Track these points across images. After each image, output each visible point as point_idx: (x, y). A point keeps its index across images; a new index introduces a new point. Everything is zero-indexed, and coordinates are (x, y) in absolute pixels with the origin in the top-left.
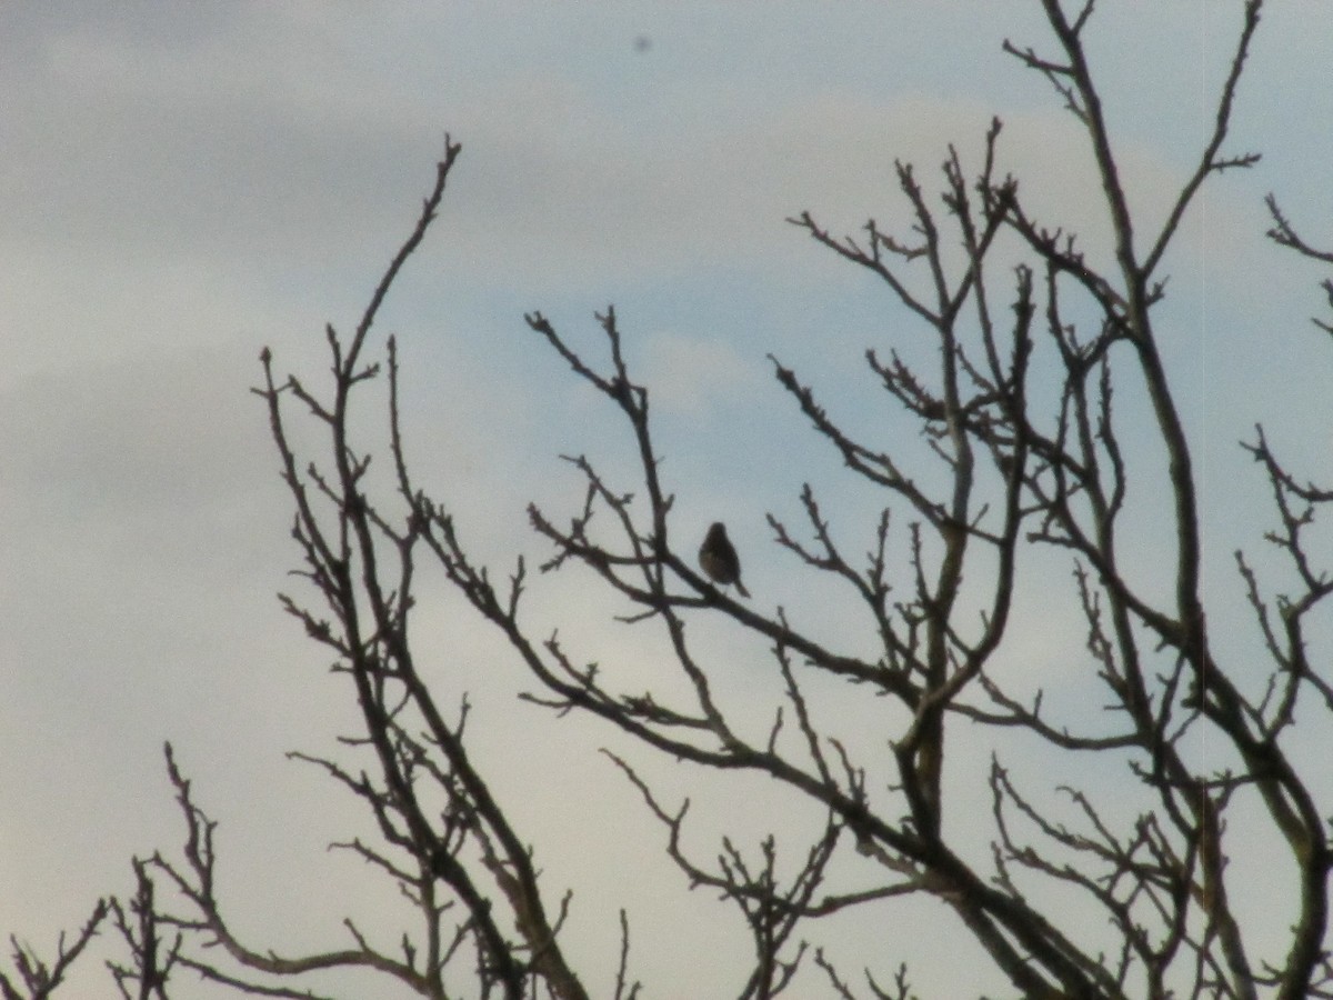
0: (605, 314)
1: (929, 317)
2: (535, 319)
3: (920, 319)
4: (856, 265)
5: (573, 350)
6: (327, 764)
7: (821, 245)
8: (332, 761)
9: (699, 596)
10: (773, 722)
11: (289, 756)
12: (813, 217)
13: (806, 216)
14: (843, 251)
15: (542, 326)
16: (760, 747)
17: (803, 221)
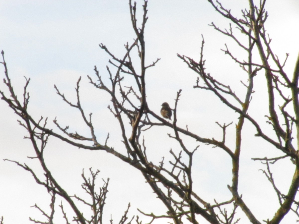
0: (126, 45)
1: (246, 49)
2: (101, 46)
3: (243, 49)
4: (227, 36)
5: (112, 54)
6: (16, 162)
7: (217, 31)
8: (17, 161)
9: (161, 122)
10: (107, 137)
11: (5, 160)
12: (214, 24)
13: (212, 23)
14: (223, 32)
15: (104, 47)
16: (103, 144)
17: (212, 25)
